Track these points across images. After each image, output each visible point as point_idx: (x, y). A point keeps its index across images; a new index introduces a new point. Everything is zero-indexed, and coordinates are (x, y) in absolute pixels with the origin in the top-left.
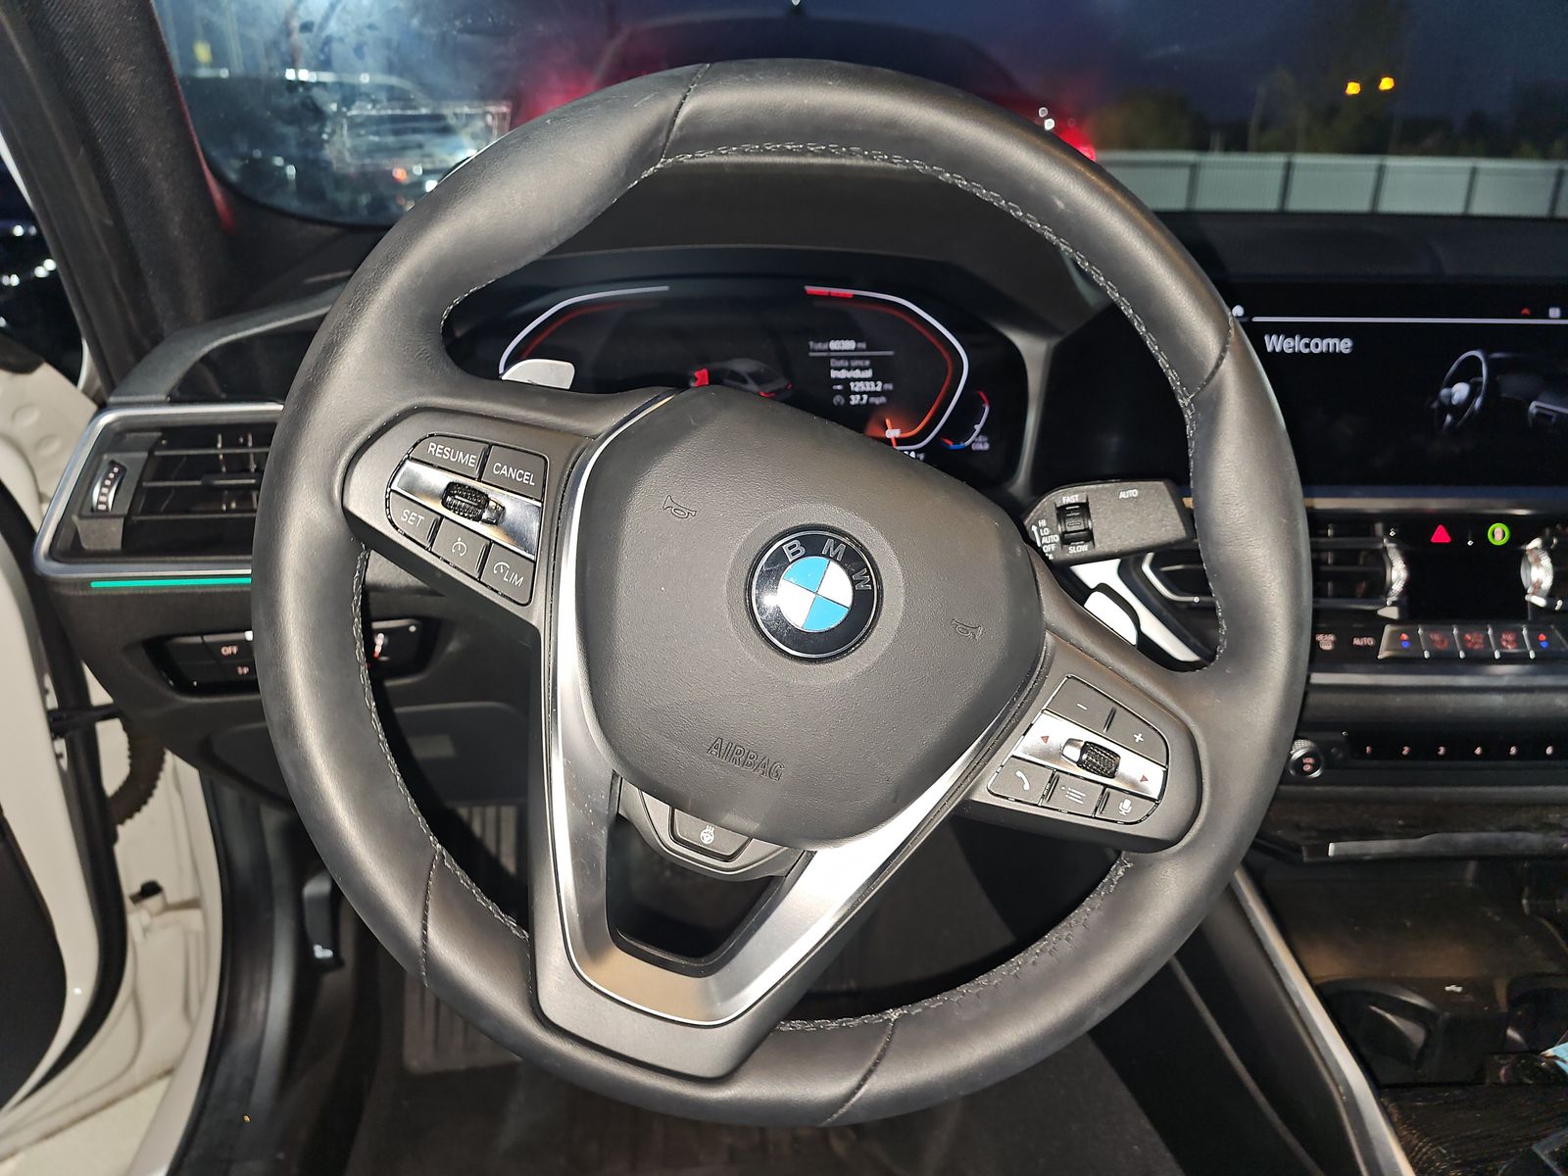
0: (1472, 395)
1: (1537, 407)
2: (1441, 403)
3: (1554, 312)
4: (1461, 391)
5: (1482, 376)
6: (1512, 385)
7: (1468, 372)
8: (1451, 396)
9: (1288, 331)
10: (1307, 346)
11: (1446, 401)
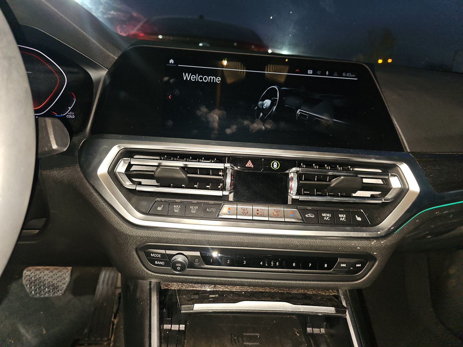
0: (272, 105)
1: (300, 111)
2: (258, 107)
3: (310, 72)
4: (267, 103)
5: (277, 98)
6: (290, 101)
7: (271, 95)
8: (263, 105)
9: (193, 72)
10: (201, 79)
11: (261, 107)
